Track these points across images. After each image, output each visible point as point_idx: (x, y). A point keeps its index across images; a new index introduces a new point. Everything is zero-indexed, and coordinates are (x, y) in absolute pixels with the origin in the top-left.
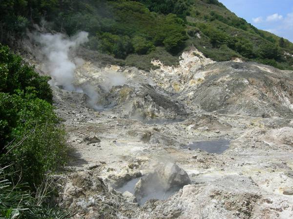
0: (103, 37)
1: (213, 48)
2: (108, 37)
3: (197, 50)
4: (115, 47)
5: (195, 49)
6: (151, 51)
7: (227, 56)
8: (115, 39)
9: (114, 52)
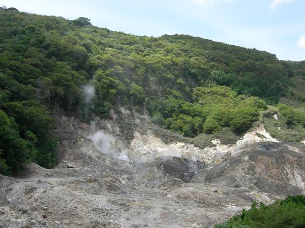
0: (178, 119)
1: (288, 128)
2: (182, 119)
3: (265, 130)
4: (186, 127)
5: (262, 130)
6: (216, 131)
7: (297, 136)
8: (189, 120)
9: (185, 132)
